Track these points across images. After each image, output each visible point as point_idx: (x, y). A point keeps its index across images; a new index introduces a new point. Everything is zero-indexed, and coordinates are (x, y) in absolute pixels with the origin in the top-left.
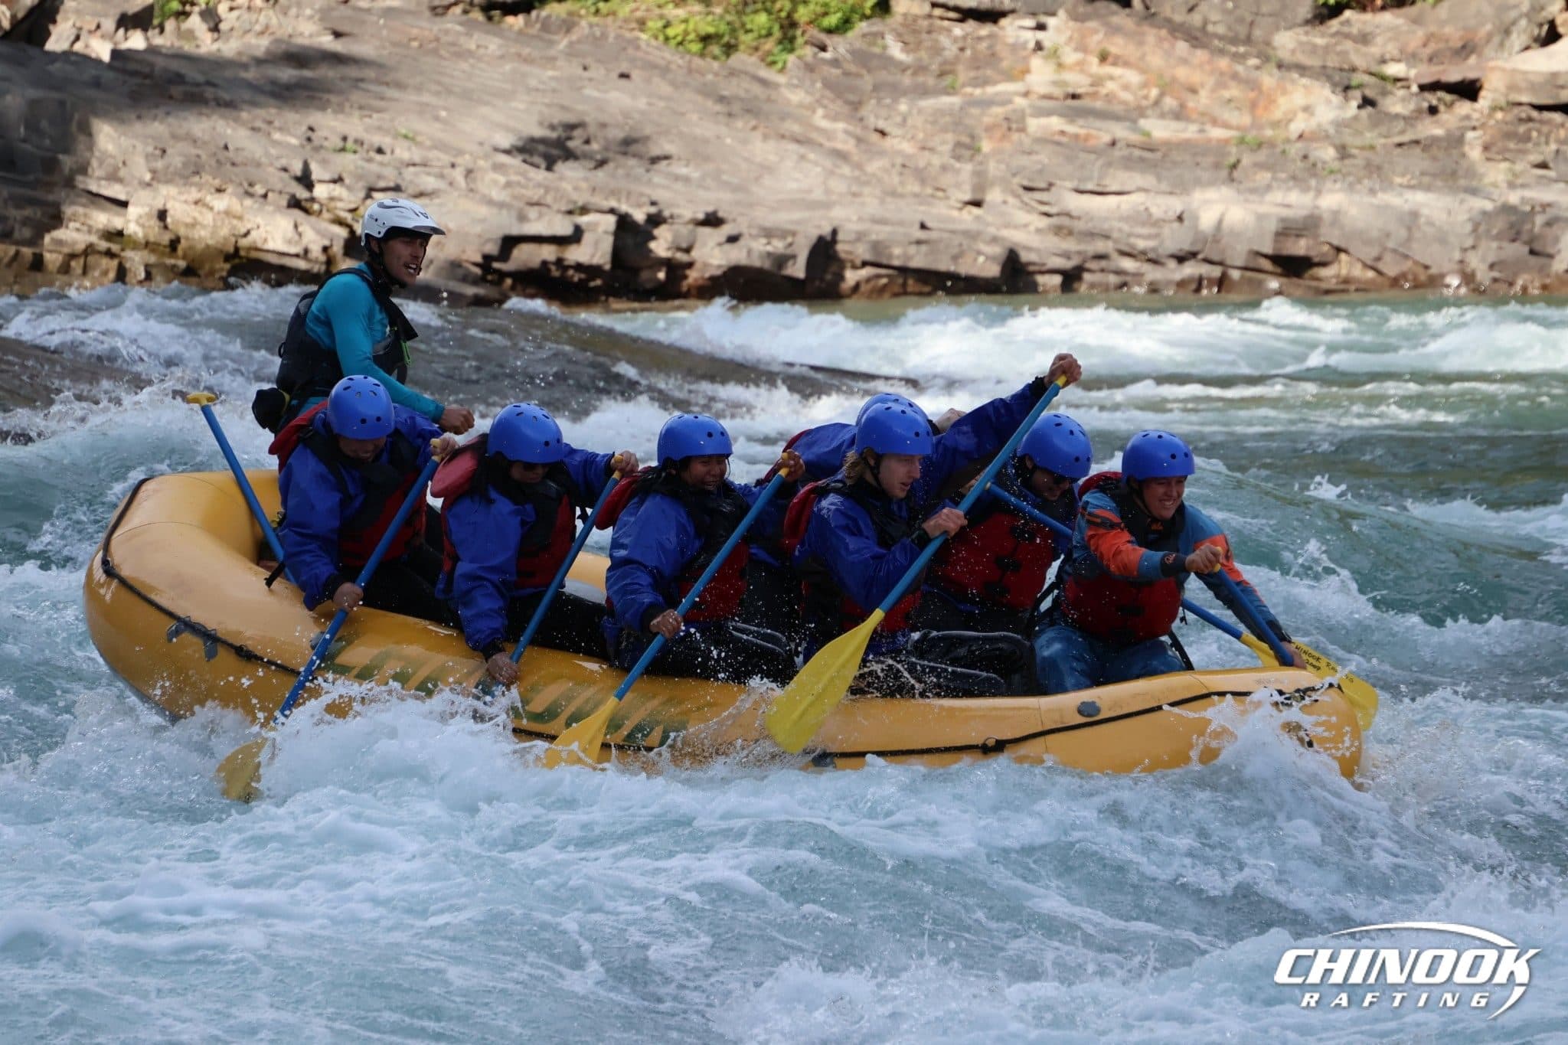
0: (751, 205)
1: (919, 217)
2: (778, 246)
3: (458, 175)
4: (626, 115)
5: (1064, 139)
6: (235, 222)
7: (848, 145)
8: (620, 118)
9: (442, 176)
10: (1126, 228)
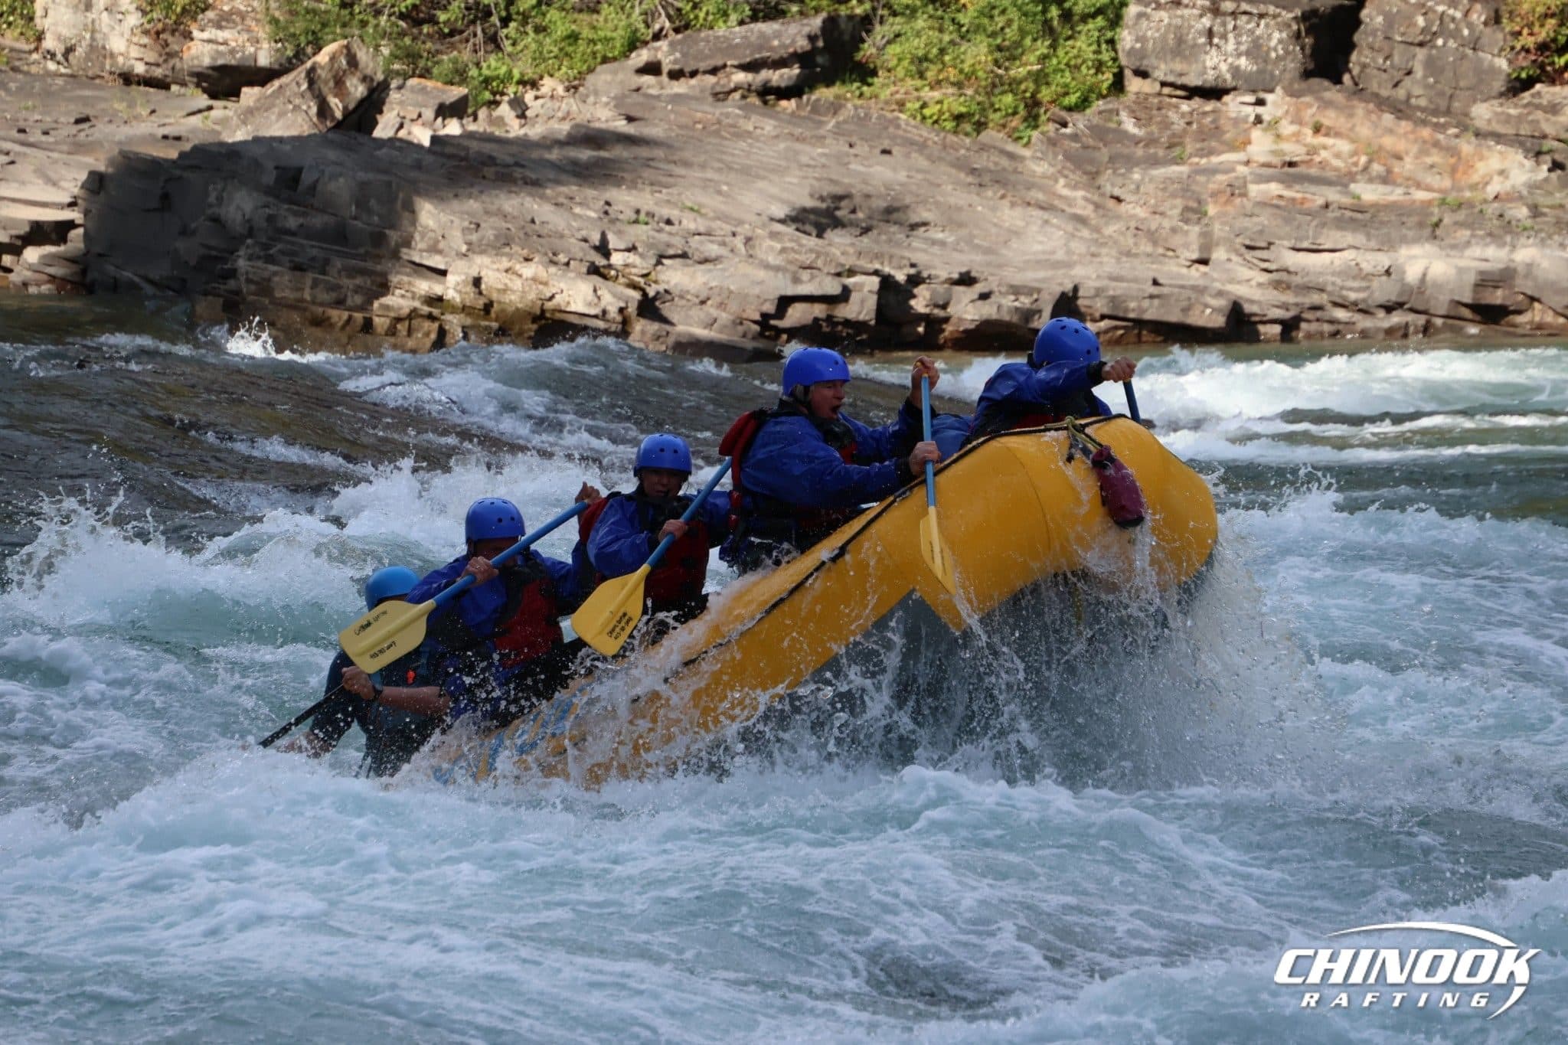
0: (1000, 266)
1: (1151, 275)
2: (1025, 301)
3: (739, 242)
4: (888, 188)
5: (1282, 203)
6: (541, 287)
7: (1088, 211)
8: (882, 189)
9: (723, 244)
10: (1339, 281)
